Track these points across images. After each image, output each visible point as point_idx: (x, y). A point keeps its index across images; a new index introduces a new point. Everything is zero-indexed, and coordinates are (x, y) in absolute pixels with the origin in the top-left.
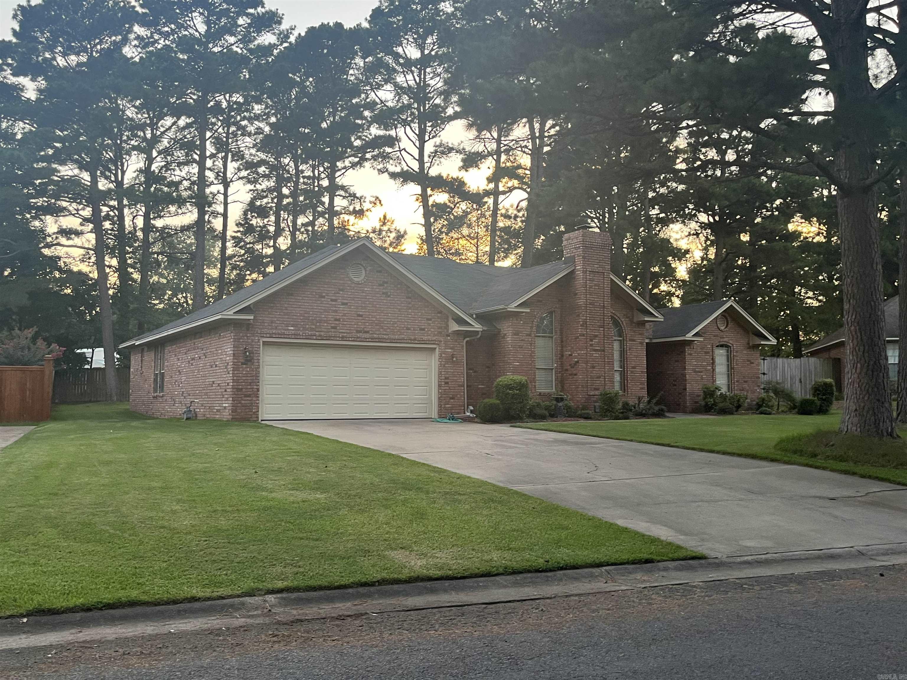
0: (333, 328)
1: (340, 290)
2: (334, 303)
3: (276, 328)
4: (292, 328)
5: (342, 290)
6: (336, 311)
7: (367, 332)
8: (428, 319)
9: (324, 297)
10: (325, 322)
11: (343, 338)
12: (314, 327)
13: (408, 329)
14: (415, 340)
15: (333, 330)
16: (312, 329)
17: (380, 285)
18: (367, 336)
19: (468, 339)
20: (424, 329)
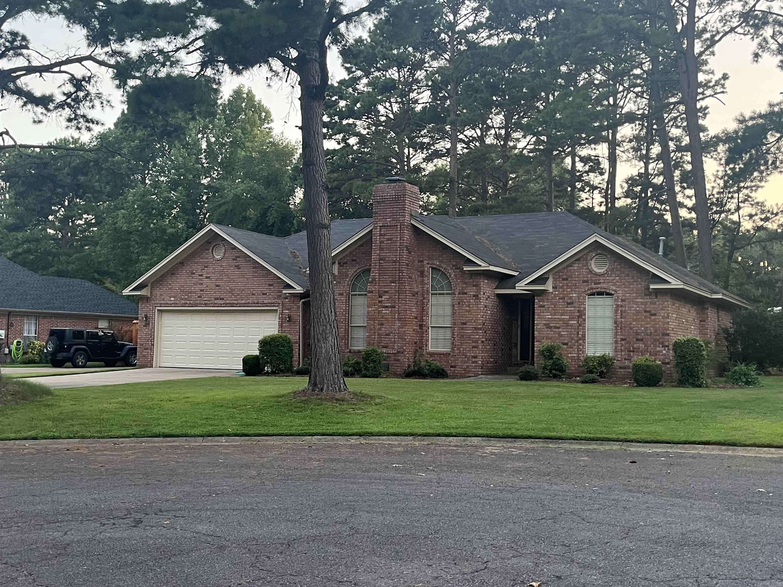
0: (199, 297)
1: (205, 267)
2: (200, 277)
3: (164, 300)
4: (173, 299)
5: (207, 267)
6: (201, 284)
7: (223, 299)
8: (270, 285)
9: (194, 274)
10: (194, 292)
11: (206, 305)
12: (187, 297)
13: (253, 294)
14: (257, 303)
15: (199, 299)
16: (186, 299)
17: (234, 260)
18: (222, 302)
19: (303, 300)
20: (265, 294)
